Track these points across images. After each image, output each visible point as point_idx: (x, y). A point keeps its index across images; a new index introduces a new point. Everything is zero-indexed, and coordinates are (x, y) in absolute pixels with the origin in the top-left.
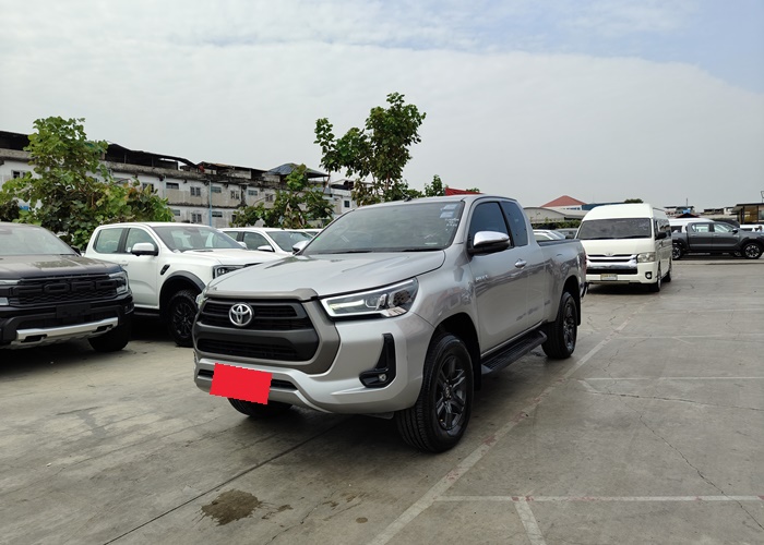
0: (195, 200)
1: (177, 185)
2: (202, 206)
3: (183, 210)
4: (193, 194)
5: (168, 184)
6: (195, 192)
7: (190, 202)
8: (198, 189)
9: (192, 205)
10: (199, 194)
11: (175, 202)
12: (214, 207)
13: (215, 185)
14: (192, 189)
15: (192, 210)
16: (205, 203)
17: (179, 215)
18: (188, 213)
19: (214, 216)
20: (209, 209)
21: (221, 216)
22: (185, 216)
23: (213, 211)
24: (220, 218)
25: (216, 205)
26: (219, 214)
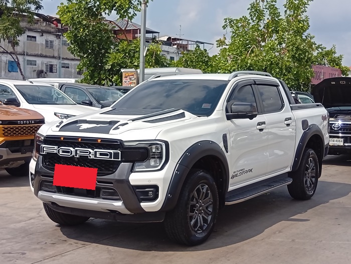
0: (48, 52)
1: (35, 37)
2: (53, 57)
3: (39, 61)
4: (47, 46)
5: (28, 36)
6: (49, 44)
7: (44, 54)
9: (46, 57)
10: (52, 47)
11: (33, 53)
12: (63, 59)
14: (47, 41)
15: (46, 60)
17: (36, 65)
18: (42, 63)
19: (63, 67)
20: (59, 61)
21: (68, 67)
22: (40, 66)
23: (62, 62)
24: (68, 69)
25: (65, 58)
26: (67, 65)
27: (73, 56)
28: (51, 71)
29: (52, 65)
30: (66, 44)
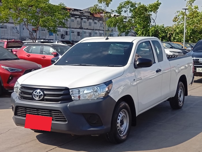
12: (72, 28)
16: (69, 26)
17: (60, 32)
18: (63, 31)
19: (72, 32)
20: (70, 29)
21: (74, 32)
22: (62, 32)
23: (71, 30)
24: (73, 33)
25: (72, 27)
26: (73, 32)
27: (75, 27)
28: (67, 34)
29: (67, 31)
30: (73, 21)
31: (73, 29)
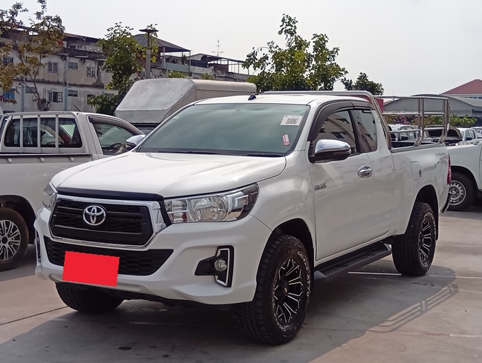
2: (58, 83)
3: (41, 88)
4: (50, 70)
6: (52, 67)
7: (47, 79)
8: (56, 64)
9: (49, 83)
10: (56, 70)
12: (70, 85)
13: (73, 60)
14: (50, 64)
15: (50, 87)
18: (44, 91)
19: (70, 95)
20: (65, 88)
22: (42, 94)
23: (69, 89)
24: (76, 97)
25: (72, 83)
26: (74, 93)
27: (82, 82)
28: (55, 100)
29: (57, 93)
30: (73, 67)
31: (74, 89)
